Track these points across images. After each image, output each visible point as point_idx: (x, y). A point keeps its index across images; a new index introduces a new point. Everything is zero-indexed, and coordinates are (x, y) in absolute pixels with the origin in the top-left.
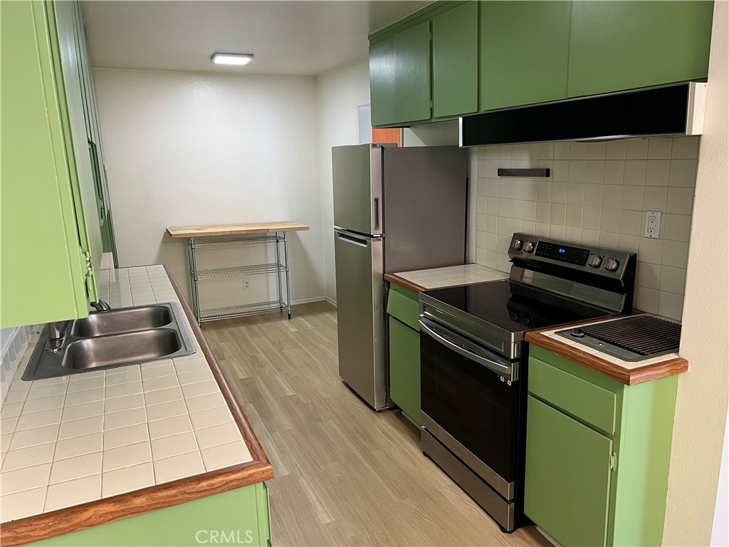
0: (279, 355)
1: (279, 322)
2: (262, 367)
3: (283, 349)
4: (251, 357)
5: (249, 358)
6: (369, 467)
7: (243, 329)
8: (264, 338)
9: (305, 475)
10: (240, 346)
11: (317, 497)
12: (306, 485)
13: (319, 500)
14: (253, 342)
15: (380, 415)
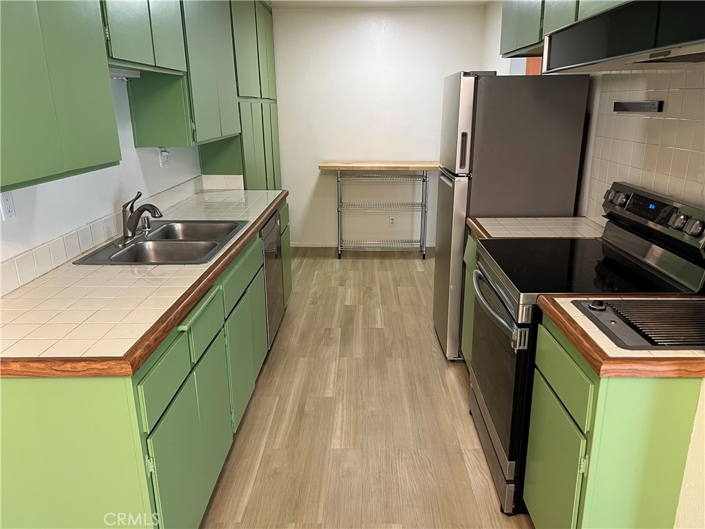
0: (392, 290)
1: (413, 261)
2: (370, 298)
3: (399, 285)
4: (367, 288)
5: (365, 288)
6: (407, 410)
7: (377, 262)
8: (389, 273)
9: (345, 401)
10: (364, 277)
11: (342, 424)
12: (340, 411)
13: (342, 427)
14: (377, 275)
15: (451, 364)
